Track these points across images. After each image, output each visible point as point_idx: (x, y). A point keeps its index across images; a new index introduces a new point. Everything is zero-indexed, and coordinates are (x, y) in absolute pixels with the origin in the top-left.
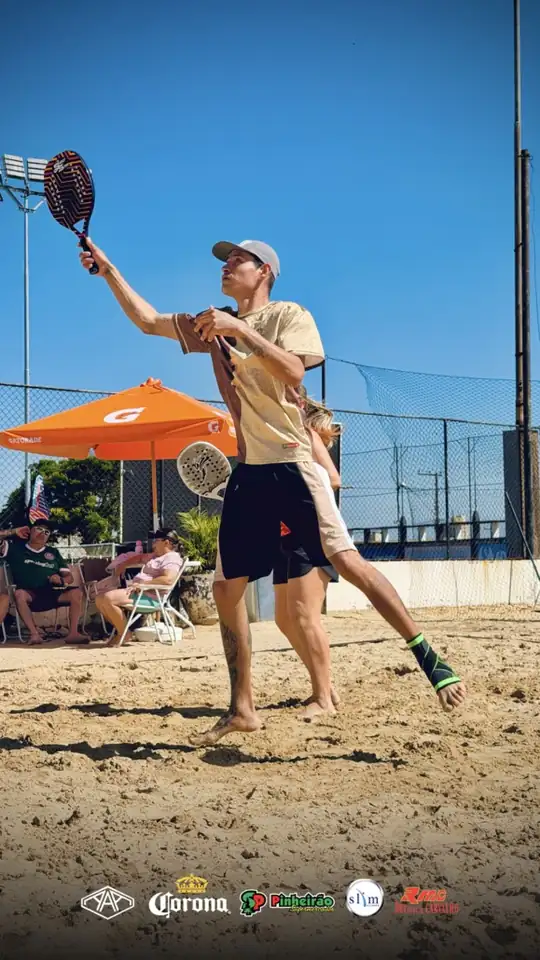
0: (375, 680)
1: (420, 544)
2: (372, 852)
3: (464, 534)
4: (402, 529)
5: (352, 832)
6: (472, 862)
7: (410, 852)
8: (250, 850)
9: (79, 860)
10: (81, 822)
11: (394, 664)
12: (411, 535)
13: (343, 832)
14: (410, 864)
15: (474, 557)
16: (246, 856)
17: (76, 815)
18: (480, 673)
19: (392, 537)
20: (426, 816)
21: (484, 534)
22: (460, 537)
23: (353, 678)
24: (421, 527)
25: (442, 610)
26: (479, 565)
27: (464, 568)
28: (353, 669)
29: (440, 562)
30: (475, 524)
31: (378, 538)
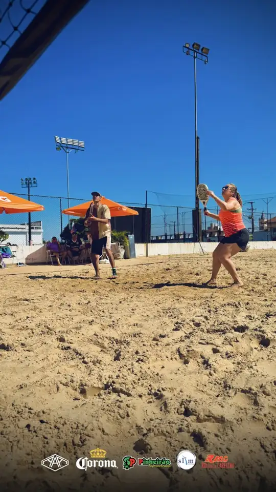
0: (161, 272)
1: (170, 239)
2: (164, 308)
3: (181, 237)
4: (166, 236)
5: (159, 305)
6: (188, 310)
7: (173, 308)
8: (133, 308)
9: (91, 311)
10: (91, 304)
11: (165, 268)
12: (168, 238)
13: (156, 305)
14: (173, 310)
15: (184, 242)
16: (132, 310)
17: (89, 302)
18: (187, 269)
19: (163, 238)
20: (175, 301)
21: (187, 237)
22: (180, 238)
23: (155, 271)
24: (171, 236)
25: (177, 255)
26: (186, 244)
27: (182, 244)
28: (155, 269)
29: (176, 244)
30: (184, 234)
31: (160, 238)
